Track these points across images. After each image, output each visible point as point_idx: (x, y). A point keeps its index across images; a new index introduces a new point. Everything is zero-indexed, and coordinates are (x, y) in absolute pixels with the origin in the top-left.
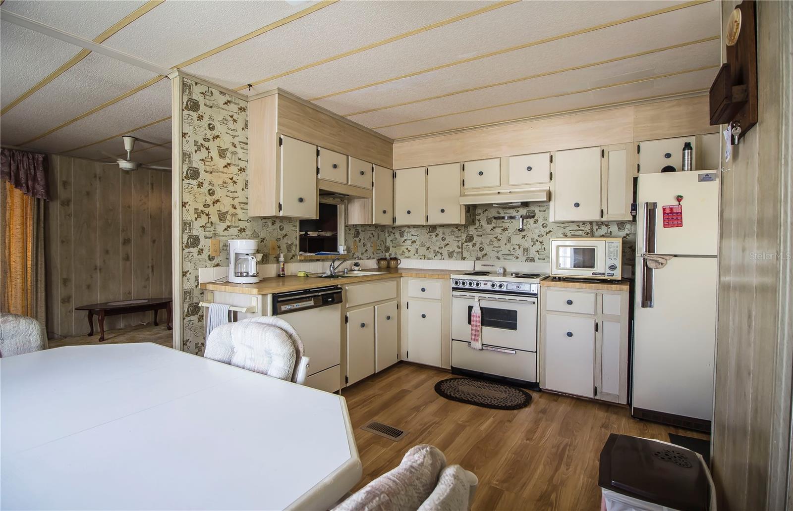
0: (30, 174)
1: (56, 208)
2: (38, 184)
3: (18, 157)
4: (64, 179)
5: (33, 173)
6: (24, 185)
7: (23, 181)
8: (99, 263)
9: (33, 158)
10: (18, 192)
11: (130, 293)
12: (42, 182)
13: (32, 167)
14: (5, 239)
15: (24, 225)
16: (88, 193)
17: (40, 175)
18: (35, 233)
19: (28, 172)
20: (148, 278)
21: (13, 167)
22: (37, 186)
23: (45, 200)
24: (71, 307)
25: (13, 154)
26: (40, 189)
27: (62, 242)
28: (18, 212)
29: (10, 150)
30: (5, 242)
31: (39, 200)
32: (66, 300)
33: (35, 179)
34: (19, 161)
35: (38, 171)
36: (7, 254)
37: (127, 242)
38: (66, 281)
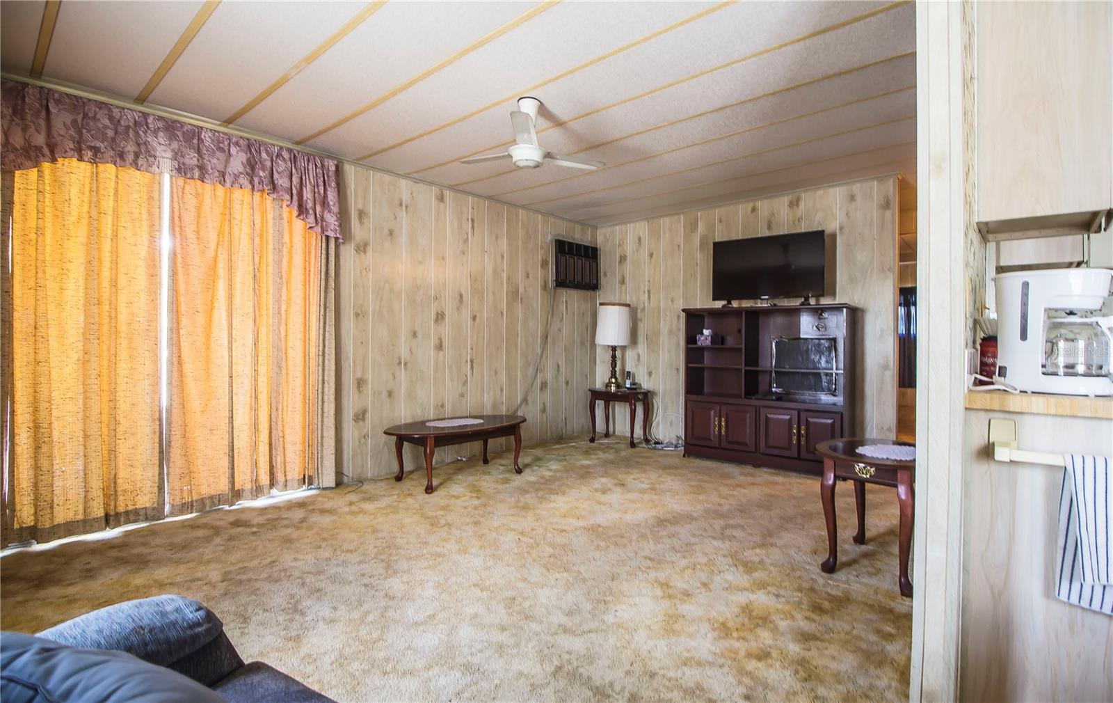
0: (319, 192)
1: (348, 252)
2: (330, 212)
3: (301, 163)
4: (360, 206)
5: (322, 192)
6: (311, 212)
7: (310, 204)
8: (404, 353)
9: (323, 166)
10: (299, 225)
11: (443, 406)
12: (335, 209)
13: (321, 182)
14: (279, 308)
15: (306, 283)
16: (391, 233)
17: (332, 196)
18: (322, 299)
19: (316, 190)
20: (466, 381)
21: (295, 180)
22: (328, 216)
23: (337, 239)
24: (366, 430)
25: (295, 156)
26: (331, 219)
27: (357, 315)
28: (298, 260)
29: (290, 151)
30: (279, 313)
31: (327, 237)
32: (360, 417)
33: (324, 203)
34: (303, 169)
35: (329, 189)
36: (283, 333)
37: (440, 317)
38: (360, 383)
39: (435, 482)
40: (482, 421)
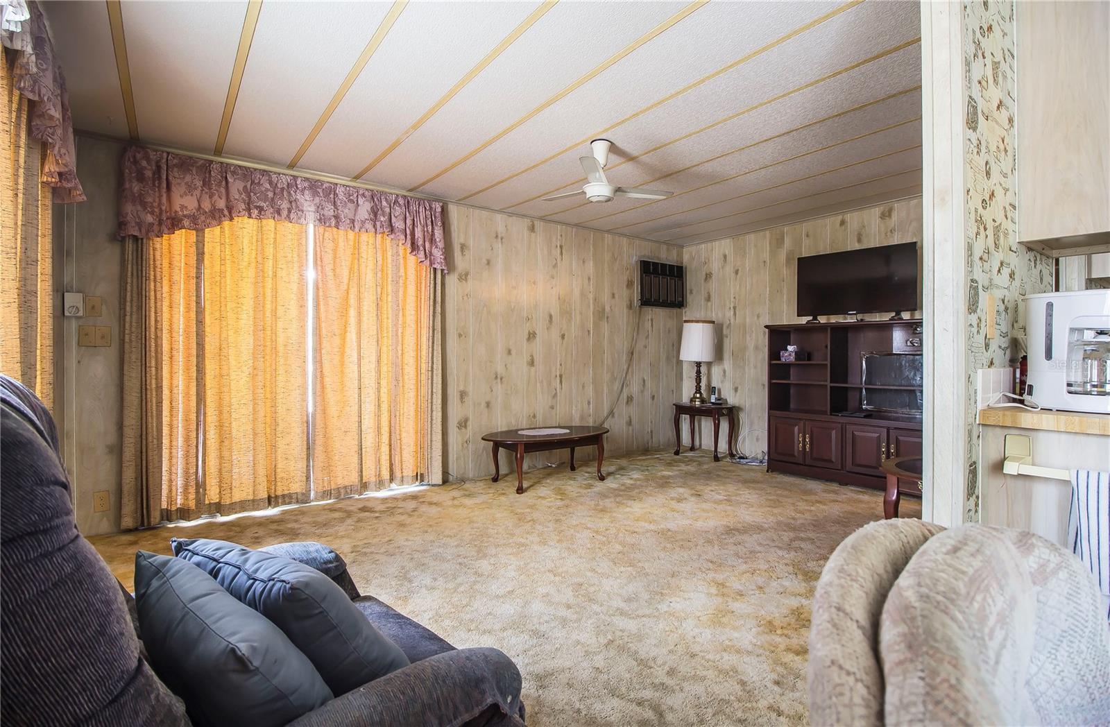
0: (428, 231)
1: (452, 280)
2: (436, 247)
3: (414, 207)
4: (462, 241)
5: (430, 230)
6: (421, 248)
7: (420, 242)
8: (500, 369)
9: (431, 208)
10: (412, 259)
11: (534, 416)
12: (441, 245)
13: (429, 222)
14: (397, 331)
15: (418, 309)
16: (488, 263)
17: (438, 234)
18: (431, 322)
19: (425, 229)
20: (556, 393)
21: (409, 222)
22: (435, 251)
23: (442, 270)
24: (468, 436)
25: (408, 202)
26: (438, 254)
27: (460, 336)
28: (411, 290)
29: (404, 197)
30: (397, 335)
31: (435, 269)
32: (463, 424)
33: (432, 240)
34: (414, 212)
35: (436, 228)
36: (400, 352)
37: (532, 336)
38: (463, 395)
39: (525, 485)
40: (568, 431)
